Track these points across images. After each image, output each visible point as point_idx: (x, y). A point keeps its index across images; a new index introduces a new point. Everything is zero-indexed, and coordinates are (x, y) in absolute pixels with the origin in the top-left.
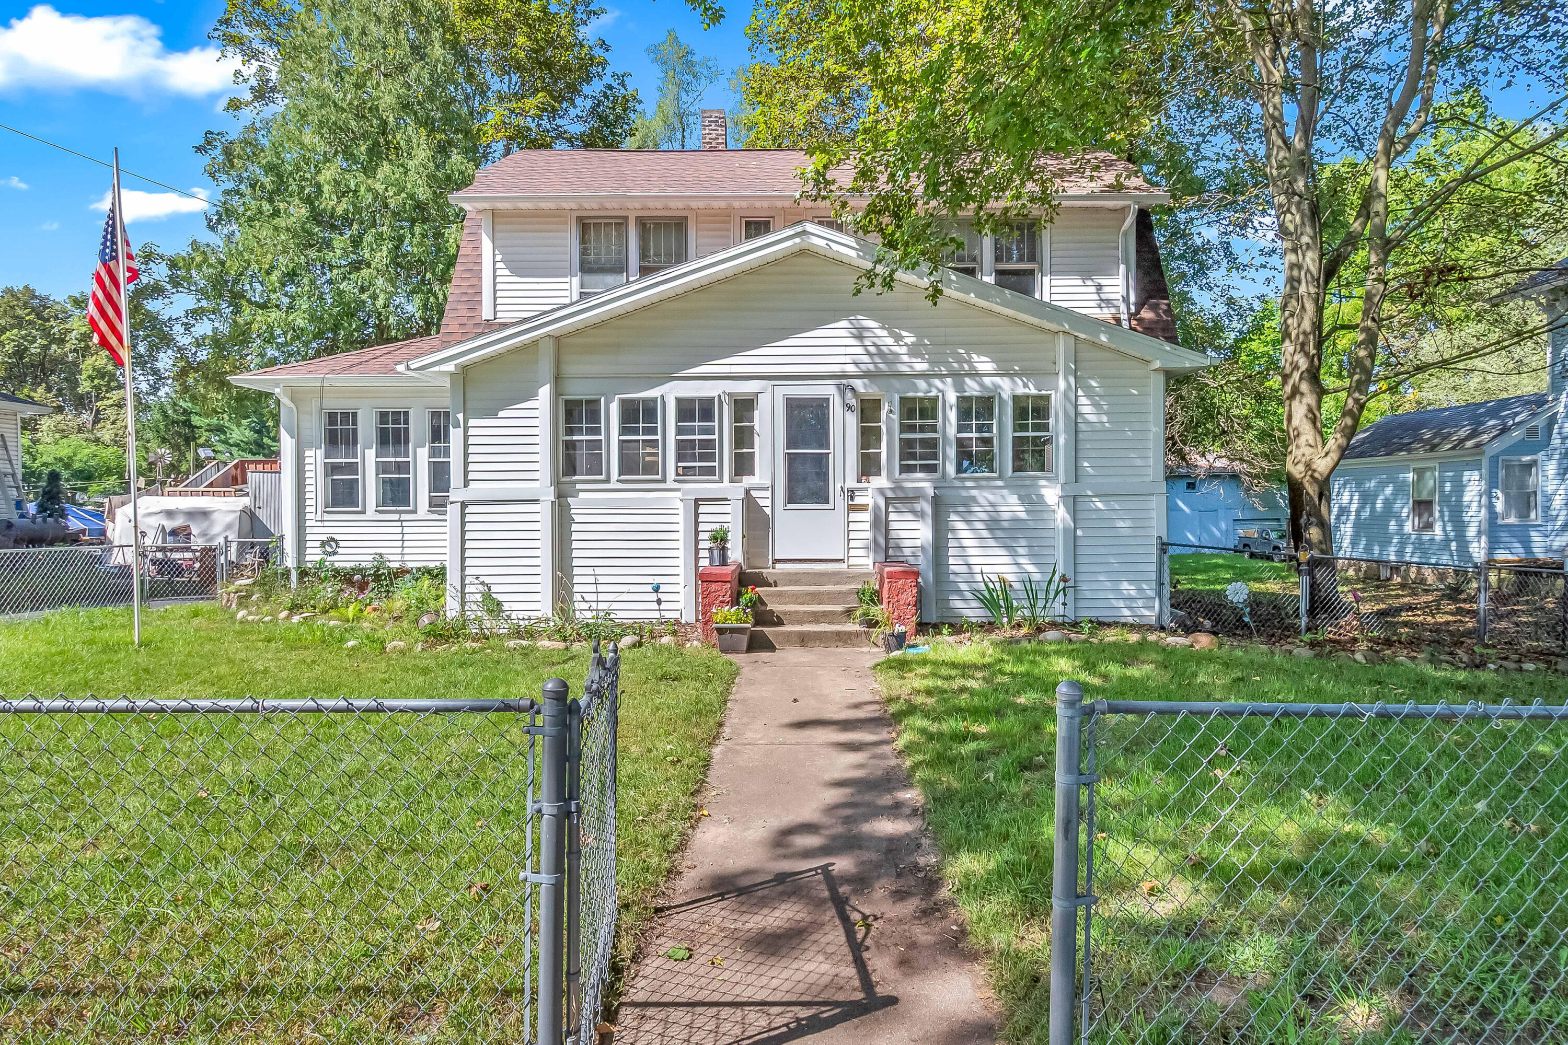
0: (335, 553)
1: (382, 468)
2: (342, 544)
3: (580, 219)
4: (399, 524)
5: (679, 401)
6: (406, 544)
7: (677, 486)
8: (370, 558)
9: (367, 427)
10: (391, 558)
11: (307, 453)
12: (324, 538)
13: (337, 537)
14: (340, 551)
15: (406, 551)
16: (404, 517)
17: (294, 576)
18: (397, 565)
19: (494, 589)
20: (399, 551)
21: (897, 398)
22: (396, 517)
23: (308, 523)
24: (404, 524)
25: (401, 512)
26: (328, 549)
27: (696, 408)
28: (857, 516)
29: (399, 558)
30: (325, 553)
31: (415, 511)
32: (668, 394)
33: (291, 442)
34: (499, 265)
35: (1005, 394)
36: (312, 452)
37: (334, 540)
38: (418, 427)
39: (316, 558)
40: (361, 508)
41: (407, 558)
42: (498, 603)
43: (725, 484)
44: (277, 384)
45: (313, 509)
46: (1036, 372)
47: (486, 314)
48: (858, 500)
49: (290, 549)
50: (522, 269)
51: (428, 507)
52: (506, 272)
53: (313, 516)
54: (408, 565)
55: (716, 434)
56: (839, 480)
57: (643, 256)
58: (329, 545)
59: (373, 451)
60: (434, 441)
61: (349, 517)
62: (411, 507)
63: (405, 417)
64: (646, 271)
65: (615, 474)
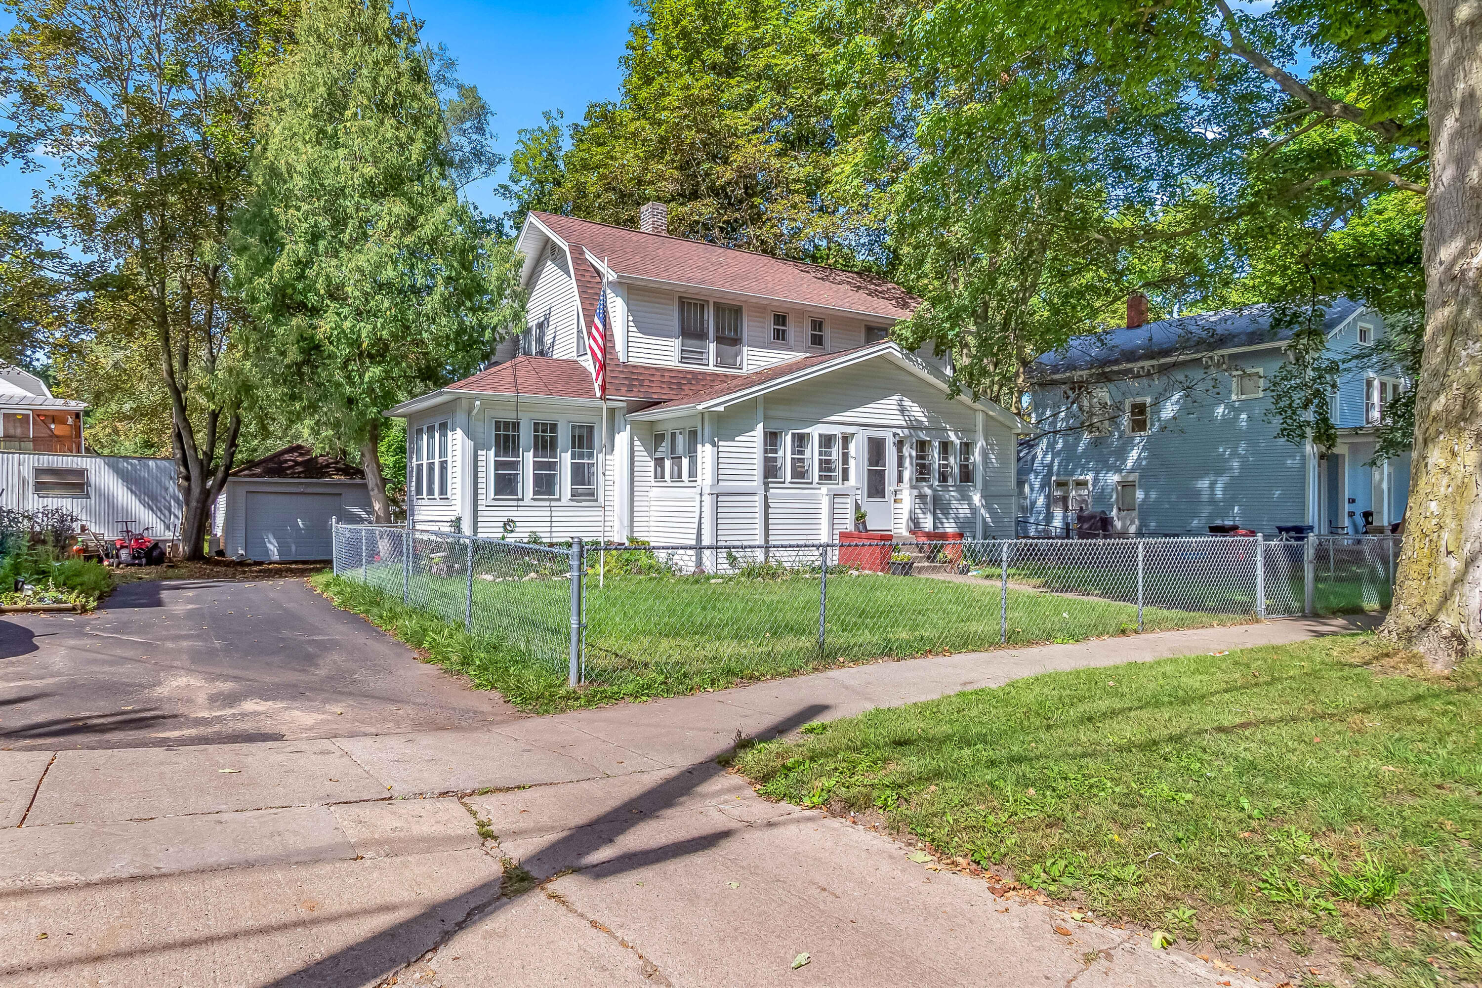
0: (512, 531)
1: (537, 466)
2: (518, 524)
3: (680, 297)
4: (549, 509)
5: (820, 435)
6: (554, 524)
7: (818, 486)
8: (527, 535)
9: (526, 435)
10: (542, 535)
11: (480, 452)
12: (505, 519)
13: (515, 519)
14: (517, 529)
15: (554, 529)
16: (553, 504)
17: (471, 549)
18: (548, 540)
20: (548, 529)
21: (915, 441)
22: (547, 503)
23: (480, 508)
24: (553, 509)
25: (550, 500)
26: (508, 528)
27: (827, 441)
28: (898, 505)
29: (548, 535)
30: (506, 530)
31: (559, 500)
32: (815, 431)
33: (470, 444)
34: (631, 324)
35: (958, 442)
36: (484, 453)
37: (512, 521)
38: (563, 436)
39: (485, 535)
40: (520, 497)
41: (554, 534)
42: (735, 559)
43: (840, 486)
44: (476, 399)
45: (484, 497)
46: (966, 429)
47: (622, 358)
48: (898, 497)
49: (466, 528)
50: (645, 330)
51: (569, 497)
52: (635, 329)
53: (484, 502)
54: (555, 540)
55: (834, 456)
56: (890, 485)
57: (717, 329)
58: (508, 525)
59: (531, 453)
60: (573, 447)
61: (515, 503)
62: (557, 497)
63: (554, 427)
64: (720, 340)
65: (789, 478)
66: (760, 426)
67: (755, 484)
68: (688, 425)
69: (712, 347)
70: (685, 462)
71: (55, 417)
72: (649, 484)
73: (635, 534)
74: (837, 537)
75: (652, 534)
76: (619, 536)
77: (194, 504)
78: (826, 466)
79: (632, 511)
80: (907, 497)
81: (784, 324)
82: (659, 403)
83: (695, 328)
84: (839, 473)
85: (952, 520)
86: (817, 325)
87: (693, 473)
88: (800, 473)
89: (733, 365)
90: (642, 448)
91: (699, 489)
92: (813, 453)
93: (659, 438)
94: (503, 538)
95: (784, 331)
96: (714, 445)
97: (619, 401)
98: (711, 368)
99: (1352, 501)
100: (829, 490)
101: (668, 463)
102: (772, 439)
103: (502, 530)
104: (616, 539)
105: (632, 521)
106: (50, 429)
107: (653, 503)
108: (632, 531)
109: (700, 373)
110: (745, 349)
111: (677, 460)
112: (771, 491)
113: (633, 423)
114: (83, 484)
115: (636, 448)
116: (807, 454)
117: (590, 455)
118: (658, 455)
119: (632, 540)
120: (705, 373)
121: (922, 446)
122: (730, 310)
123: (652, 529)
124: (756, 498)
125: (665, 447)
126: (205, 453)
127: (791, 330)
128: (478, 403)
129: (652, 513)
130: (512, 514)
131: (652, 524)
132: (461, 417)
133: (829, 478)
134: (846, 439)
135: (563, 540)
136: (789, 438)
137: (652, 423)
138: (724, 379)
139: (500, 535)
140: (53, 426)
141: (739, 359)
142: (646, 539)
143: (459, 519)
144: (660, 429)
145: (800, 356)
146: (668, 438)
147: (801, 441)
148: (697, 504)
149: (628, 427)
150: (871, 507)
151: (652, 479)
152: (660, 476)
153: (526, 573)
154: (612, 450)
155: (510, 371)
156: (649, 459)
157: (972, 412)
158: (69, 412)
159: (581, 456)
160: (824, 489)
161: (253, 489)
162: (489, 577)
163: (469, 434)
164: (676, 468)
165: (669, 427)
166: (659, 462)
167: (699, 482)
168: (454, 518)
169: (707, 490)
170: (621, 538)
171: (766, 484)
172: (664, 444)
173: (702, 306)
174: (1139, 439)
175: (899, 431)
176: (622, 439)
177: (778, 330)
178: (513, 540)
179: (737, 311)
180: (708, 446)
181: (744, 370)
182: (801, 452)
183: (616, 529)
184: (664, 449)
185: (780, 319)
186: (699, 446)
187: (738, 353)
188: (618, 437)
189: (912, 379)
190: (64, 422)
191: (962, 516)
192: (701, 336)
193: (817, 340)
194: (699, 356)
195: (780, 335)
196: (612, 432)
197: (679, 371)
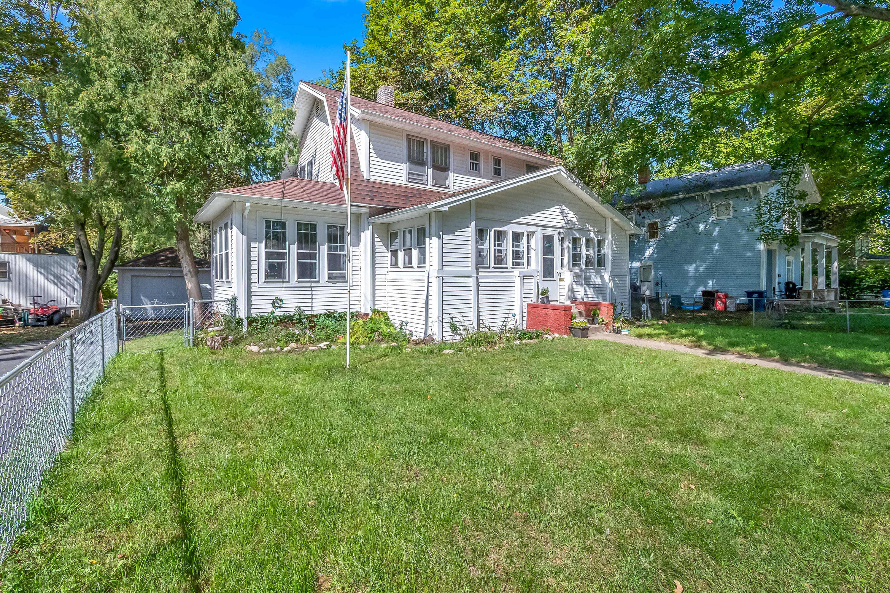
0: (280, 307)
1: (300, 256)
2: (284, 301)
3: (407, 135)
4: (310, 289)
5: (513, 233)
6: (314, 300)
7: (512, 270)
8: (293, 309)
9: (292, 232)
10: (305, 309)
11: (253, 245)
12: (274, 298)
13: (282, 297)
14: (283, 305)
15: (314, 304)
16: (313, 285)
17: (245, 323)
18: (310, 313)
19: (454, 320)
20: (310, 304)
21: (571, 238)
22: (309, 285)
23: (253, 289)
24: (313, 289)
25: (311, 282)
26: (276, 305)
27: (517, 236)
28: (562, 283)
29: (310, 308)
30: (274, 307)
31: (319, 282)
32: (510, 229)
33: (243, 238)
34: (372, 151)
35: (596, 239)
36: (256, 245)
37: (280, 299)
38: (322, 233)
39: (258, 311)
40: (287, 279)
41: (314, 308)
42: (456, 327)
43: (526, 270)
44: (247, 201)
45: (257, 280)
46: (601, 231)
47: (365, 176)
48: (562, 277)
49: (241, 304)
50: (382, 155)
51: (326, 279)
52: (375, 155)
53: (256, 285)
54: (315, 313)
55: (521, 248)
56: (557, 269)
57: (433, 160)
58: (277, 302)
59: (296, 246)
60: (329, 241)
61: (281, 285)
62: (317, 279)
63: (314, 227)
64: (435, 167)
65: (492, 265)
66: (473, 224)
67: (470, 268)
68: (417, 224)
69: (430, 171)
70: (415, 252)
71: (17, 231)
72: (386, 269)
73: (377, 306)
74: (526, 307)
75: (389, 306)
76: (365, 308)
77: (88, 283)
78: (517, 255)
79: (374, 289)
80: (568, 277)
81: (477, 160)
82: (394, 210)
83: (418, 158)
84: (525, 260)
85: (592, 290)
86: (498, 161)
87: (422, 261)
88: (499, 261)
89: (444, 186)
90: (381, 243)
91: (426, 273)
92: (508, 245)
93: (394, 236)
94: (272, 313)
95: (477, 164)
96: (439, 238)
97: (364, 208)
98: (429, 187)
99: (779, 276)
100: (520, 273)
101: (401, 254)
102: (481, 234)
103: (271, 306)
104: (363, 311)
105: (374, 297)
106: (13, 239)
107: (389, 283)
108: (374, 304)
109: (421, 190)
110: (452, 174)
111: (408, 251)
112: (480, 274)
113: (374, 224)
114: (5, 272)
115: (376, 243)
116: (504, 246)
117: (342, 249)
118: (393, 248)
119: (375, 311)
120: (425, 190)
121: (575, 241)
122: (441, 148)
123: (389, 302)
124: (470, 280)
125: (398, 241)
126: (96, 251)
127: (481, 163)
128: (248, 204)
129: (389, 291)
130: (279, 293)
131: (389, 298)
132: (236, 217)
133: (518, 264)
134: (530, 235)
135: (322, 312)
136: (492, 233)
137: (388, 225)
138: (438, 195)
139: (270, 310)
140: (14, 236)
141: (448, 181)
142: (385, 310)
143: (235, 299)
144: (394, 229)
145: (487, 181)
146: (401, 234)
147: (499, 236)
148: (426, 284)
149: (371, 227)
150: (545, 284)
151: (389, 266)
152: (394, 263)
153: (287, 343)
154: (359, 245)
155: (281, 185)
156: (386, 251)
157: (603, 219)
158: (26, 228)
159: (335, 249)
160: (517, 272)
161: (136, 274)
162: (255, 348)
163: (243, 230)
164: (407, 258)
165: (401, 228)
166: (394, 253)
167: (427, 267)
168: (230, 297)
169: (434, 274)
170: (366, 309)
171: (477, 268)
172: (397, 240)
173: (422, 142)
174: (652, 242)
175: (562, 231)
176: (366, 236)
177: (473, 163)
178: (282, 314)
179: (446, 148)
180: (435, 239)
181: (452, 188)
182: (499, 245)
183: (362, 302)
184: (397, 244)
185: (474, 156)
186: (427, 240)
187: (449, 176)
188: (363, 235)
189: (569, 195)
190: (22, 234)
191: (597, 286)
192: (423, 163)
193: (497, 172)
194: (419, 178)
195: (474, 167)
196: (359, 230)
197: (408, 188)
